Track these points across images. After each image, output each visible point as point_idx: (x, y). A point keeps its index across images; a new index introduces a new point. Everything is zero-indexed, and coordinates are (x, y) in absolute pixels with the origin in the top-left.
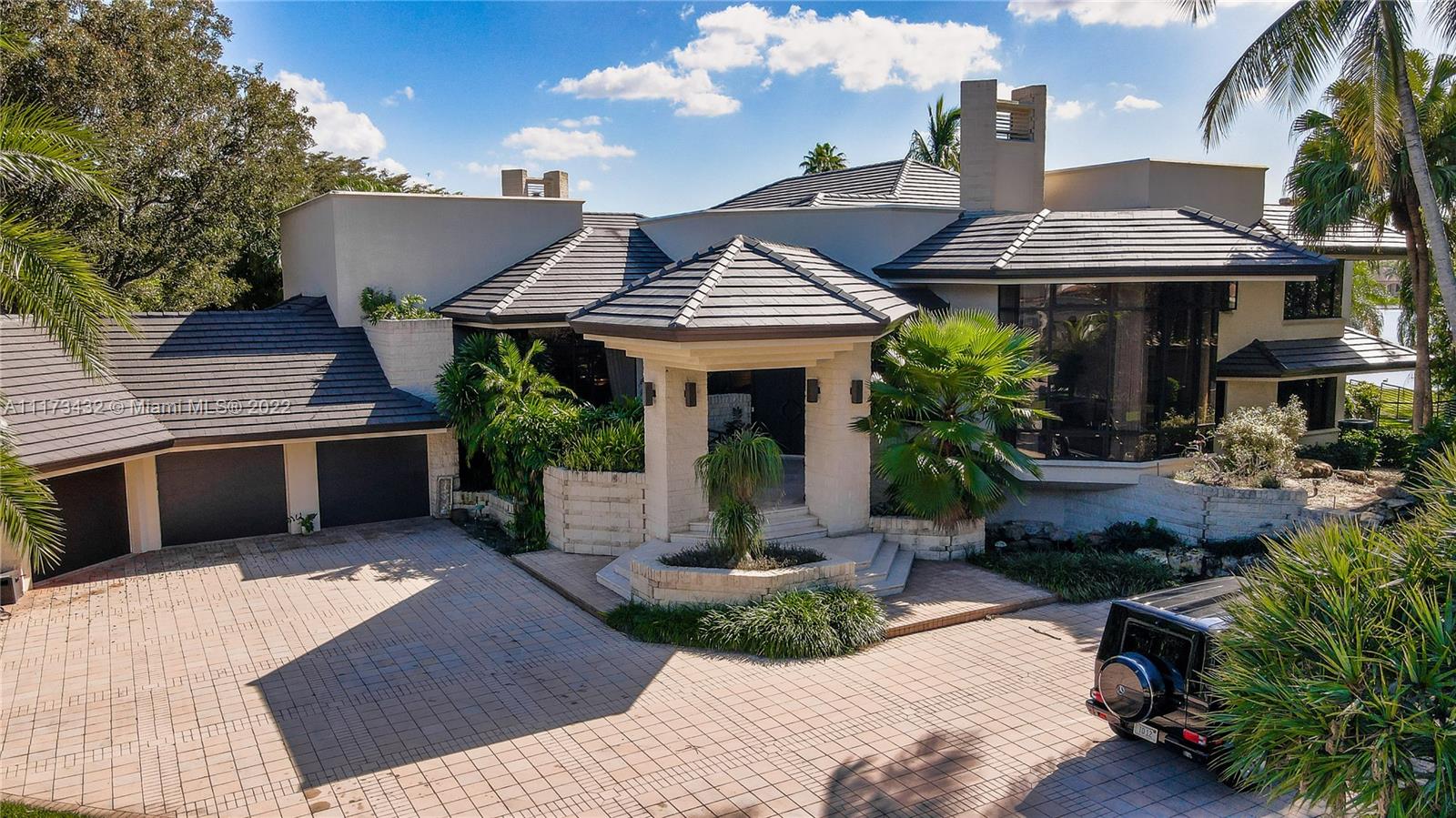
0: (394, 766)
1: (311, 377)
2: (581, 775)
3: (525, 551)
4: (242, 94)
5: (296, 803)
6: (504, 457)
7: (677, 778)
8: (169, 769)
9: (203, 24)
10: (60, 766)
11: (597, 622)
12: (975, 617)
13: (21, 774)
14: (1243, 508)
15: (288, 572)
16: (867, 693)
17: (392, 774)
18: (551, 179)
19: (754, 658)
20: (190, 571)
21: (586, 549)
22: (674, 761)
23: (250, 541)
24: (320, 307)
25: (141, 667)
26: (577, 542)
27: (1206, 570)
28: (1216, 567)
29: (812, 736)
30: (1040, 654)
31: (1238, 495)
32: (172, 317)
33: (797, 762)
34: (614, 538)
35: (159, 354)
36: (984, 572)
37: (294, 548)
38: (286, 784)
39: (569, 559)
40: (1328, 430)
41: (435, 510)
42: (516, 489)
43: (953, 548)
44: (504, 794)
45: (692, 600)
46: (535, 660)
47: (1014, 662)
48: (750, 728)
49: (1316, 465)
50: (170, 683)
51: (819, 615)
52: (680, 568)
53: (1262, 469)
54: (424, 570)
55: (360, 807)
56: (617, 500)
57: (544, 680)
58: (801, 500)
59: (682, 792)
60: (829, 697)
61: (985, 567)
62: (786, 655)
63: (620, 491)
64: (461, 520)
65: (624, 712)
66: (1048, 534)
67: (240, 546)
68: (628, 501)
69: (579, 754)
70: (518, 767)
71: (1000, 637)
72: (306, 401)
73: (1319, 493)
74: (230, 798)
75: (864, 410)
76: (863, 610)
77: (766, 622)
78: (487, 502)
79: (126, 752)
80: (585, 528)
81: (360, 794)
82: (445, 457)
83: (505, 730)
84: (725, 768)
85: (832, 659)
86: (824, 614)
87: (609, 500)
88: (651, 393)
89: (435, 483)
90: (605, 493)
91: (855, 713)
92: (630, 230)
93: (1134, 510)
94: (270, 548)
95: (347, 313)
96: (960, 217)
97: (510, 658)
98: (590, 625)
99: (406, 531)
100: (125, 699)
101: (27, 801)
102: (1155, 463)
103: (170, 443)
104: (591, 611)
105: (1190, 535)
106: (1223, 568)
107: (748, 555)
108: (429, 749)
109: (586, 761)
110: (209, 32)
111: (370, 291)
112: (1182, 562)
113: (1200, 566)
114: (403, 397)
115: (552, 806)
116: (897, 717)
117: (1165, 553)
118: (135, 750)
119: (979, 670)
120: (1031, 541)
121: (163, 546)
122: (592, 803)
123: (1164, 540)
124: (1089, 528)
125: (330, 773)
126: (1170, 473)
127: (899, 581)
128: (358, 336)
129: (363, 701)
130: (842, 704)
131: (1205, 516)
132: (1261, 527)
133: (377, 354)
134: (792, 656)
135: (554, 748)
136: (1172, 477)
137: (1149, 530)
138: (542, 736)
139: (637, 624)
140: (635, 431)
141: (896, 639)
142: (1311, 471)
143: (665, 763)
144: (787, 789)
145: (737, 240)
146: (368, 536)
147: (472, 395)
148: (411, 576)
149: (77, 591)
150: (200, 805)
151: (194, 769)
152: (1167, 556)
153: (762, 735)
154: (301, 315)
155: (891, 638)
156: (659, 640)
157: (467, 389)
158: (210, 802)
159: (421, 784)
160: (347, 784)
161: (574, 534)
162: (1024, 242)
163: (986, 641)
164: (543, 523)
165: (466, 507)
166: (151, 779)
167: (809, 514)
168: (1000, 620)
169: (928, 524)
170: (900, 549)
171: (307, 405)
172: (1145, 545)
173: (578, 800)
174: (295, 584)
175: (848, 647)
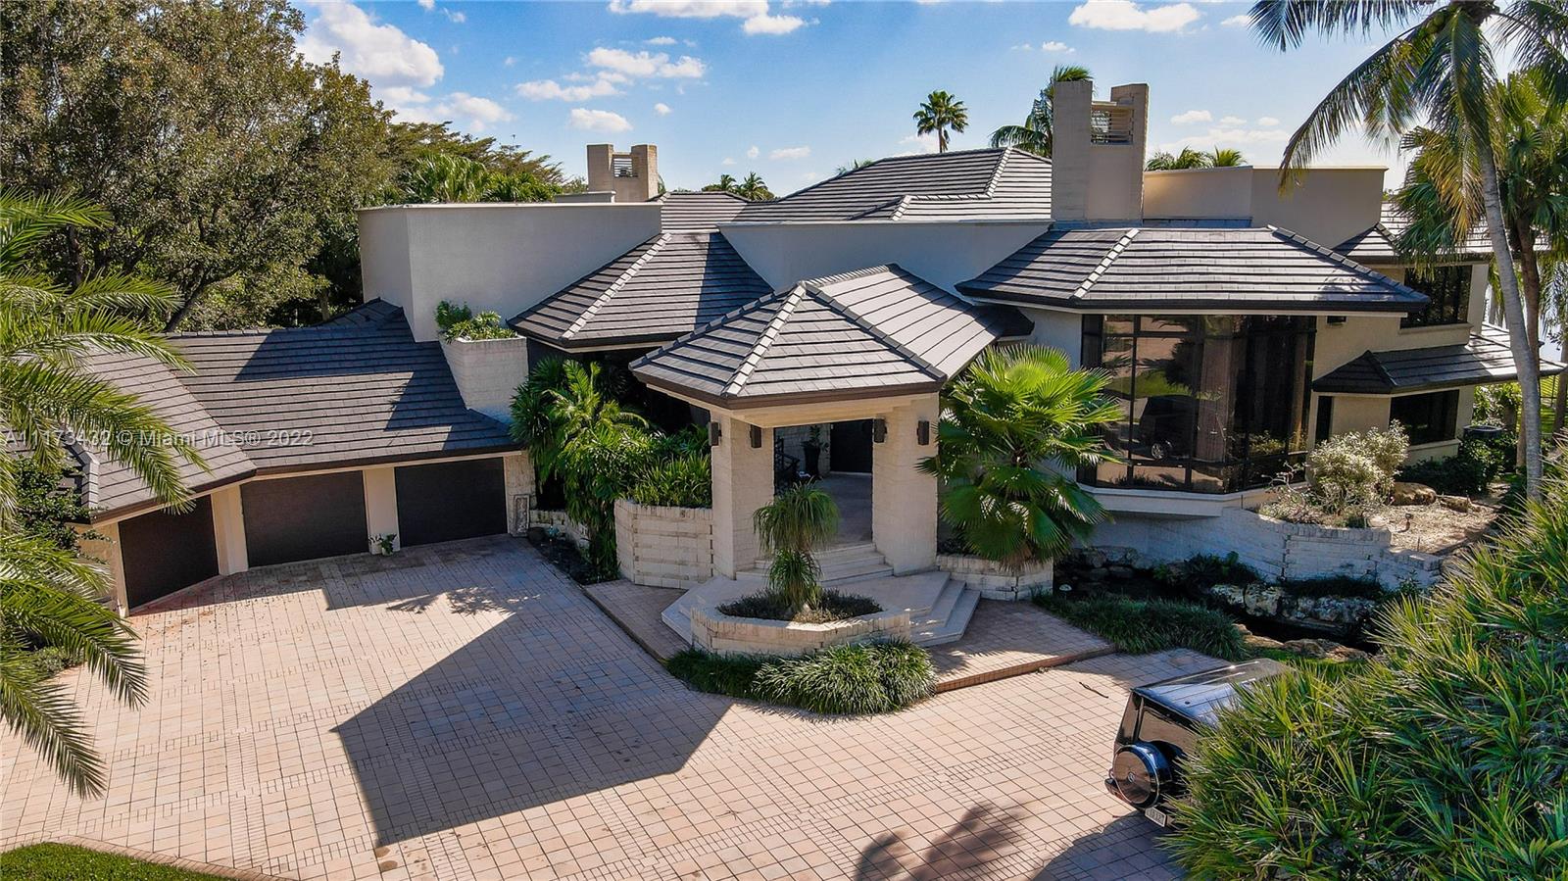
0: (456, 826)
1: (389, 398)
2: (626, 840)
3: (595, 582)
4: (318, 85)
5: (366, 861)
6: (576, 485)
7: (714, 845)
8: (256, 822)
9: (276, 18)
10: (159, 815)
11: (658, 667)
12: (1029, 669)
13: (125, 823)
14: (1324, 547)
15: (369, 600)
16: (906, 756)
17: (454, 833)
18: (638, 154)
19: (804, 713)
20: (275, 597)
21: (655, 582)
22: (712, 827)
23: (332, 562)
24: (396, 319)
25: (230, 708)
26: (647, 574)
27: (1282, 609)
28: (1293, 608)
29: (846, 803)
30: (1084, 714)
31: (1319, 534)
32: (252, 335)
33: (828, 831)
34: (683, 571)
35: (242, 377)
36: (1048, 616)
37: (374, 572)
38: (358, 841)
39: (637, 592)
40: (1445, 443)
41: (512, 527)
42: (587, 517)
43: (1019, 588)
44: (555, 858)
45: (749, 651)
46: (594, 710)
47: (1056, 723)
48: (788, 792)
49: (1419, 491)
50: (256, 729)
51: (868, 673)
52: (738, 618)
53: (1350, 504)
54: (499, 602)
55: (424, 868)
56: (686, 535)
57: (601, 734)
58: (868, 536)
59: (715, 861)
60: (869, 760)
61: (1048, 610)
62: (835, 711)
63: (688, 526)
64: (537, 539)
65: (673, 772)
66: (1131, 561)
67: (322, 568)
68: (696, 536)
69: (626, 816)
70: (569, 829)
71: (1047, 694)
72: (384, 425)
73: (1412, 527)
74: (309, 854)
75: (932, 450)
76: (913, 665)
77: (817, 678)
78: (563, 521)
79: (217, 802)
80: (654, 561)
81: (424, 854)
82: (522, 476)
83: (561, 789)
84: (759, 836)
85: (880, 717)
86: (874, 671)
87: (677, 535)
88: (717, 433)
89: (512, 502)
90: (673, 527)
91: (893, 778)
92: (711, 234)
93: (1215, 544)
94: (352, 571)
95: (423, 325)
96: (1049, 229)
97: (571, 708)
98: (652, 671)
99: (483, 552)
100: (216, 744)
101: (131, 853)
102: (1238, 495)
103: (252, 473)
104: (654, 656)
105: (1269, 573)
106: (1299, 609)
107: (806, 606)
108: (489, 807)
109: (632, 825)
110: (282, 27)
111: (445, 305)
112: (1258, 601)
113: (1275, 607)
114: (477, 418)
115: (597, 873)
116: (930, 784)
117: (1242, 591)
118: (225, 800)
119: (1018, 732)
120: (1112, 568)
121: (250, 567)
122: (633, 871)
123: (1242, 576)
124: (1172, 556)
125: (398, 830)
126: (1254, 505)
127: (958, 628)
128: (434, 350)
129: (431, 752)
130: (879, 768)
131: (1284, 555)
132: (1342, 567)
133: (453, 373)
134: (840, 713)
135: (604, 810)
136: (1255, 510)
137: (1229, 565)
138: (594, 796)
139: (696, 671)
140: (703, 466)
141: (945, 694)
142: (1412, 497)
143: (705, 829)
144: (813, 860)
145: (800, 287)
146: (446, 557)
147: (544, 422)
148: (485, 607)
149: (170, 619)
150: (283, 861)
151: (277, 822)
152: (1244, 594)
153: (798, 801)
154: (379, 330)
155: (940, 693)
156: (714, 691)
157: (539, 416)
158: (291, 858)
159: (479, 844)
160: (414, 843)
161: (642, 566)
162: (1107, 268)
163: (1033, 697)
164: (614, 553)
165: (543, 525)
166: (239, 832)
167: (876, 551)
168: (1053, 673)
169: (994, 565)
170: (966, 588)
171: (385, 430)
172: (1223, 581)
173: (620, 866)
174: (374, 615)
175: (896, 703)
